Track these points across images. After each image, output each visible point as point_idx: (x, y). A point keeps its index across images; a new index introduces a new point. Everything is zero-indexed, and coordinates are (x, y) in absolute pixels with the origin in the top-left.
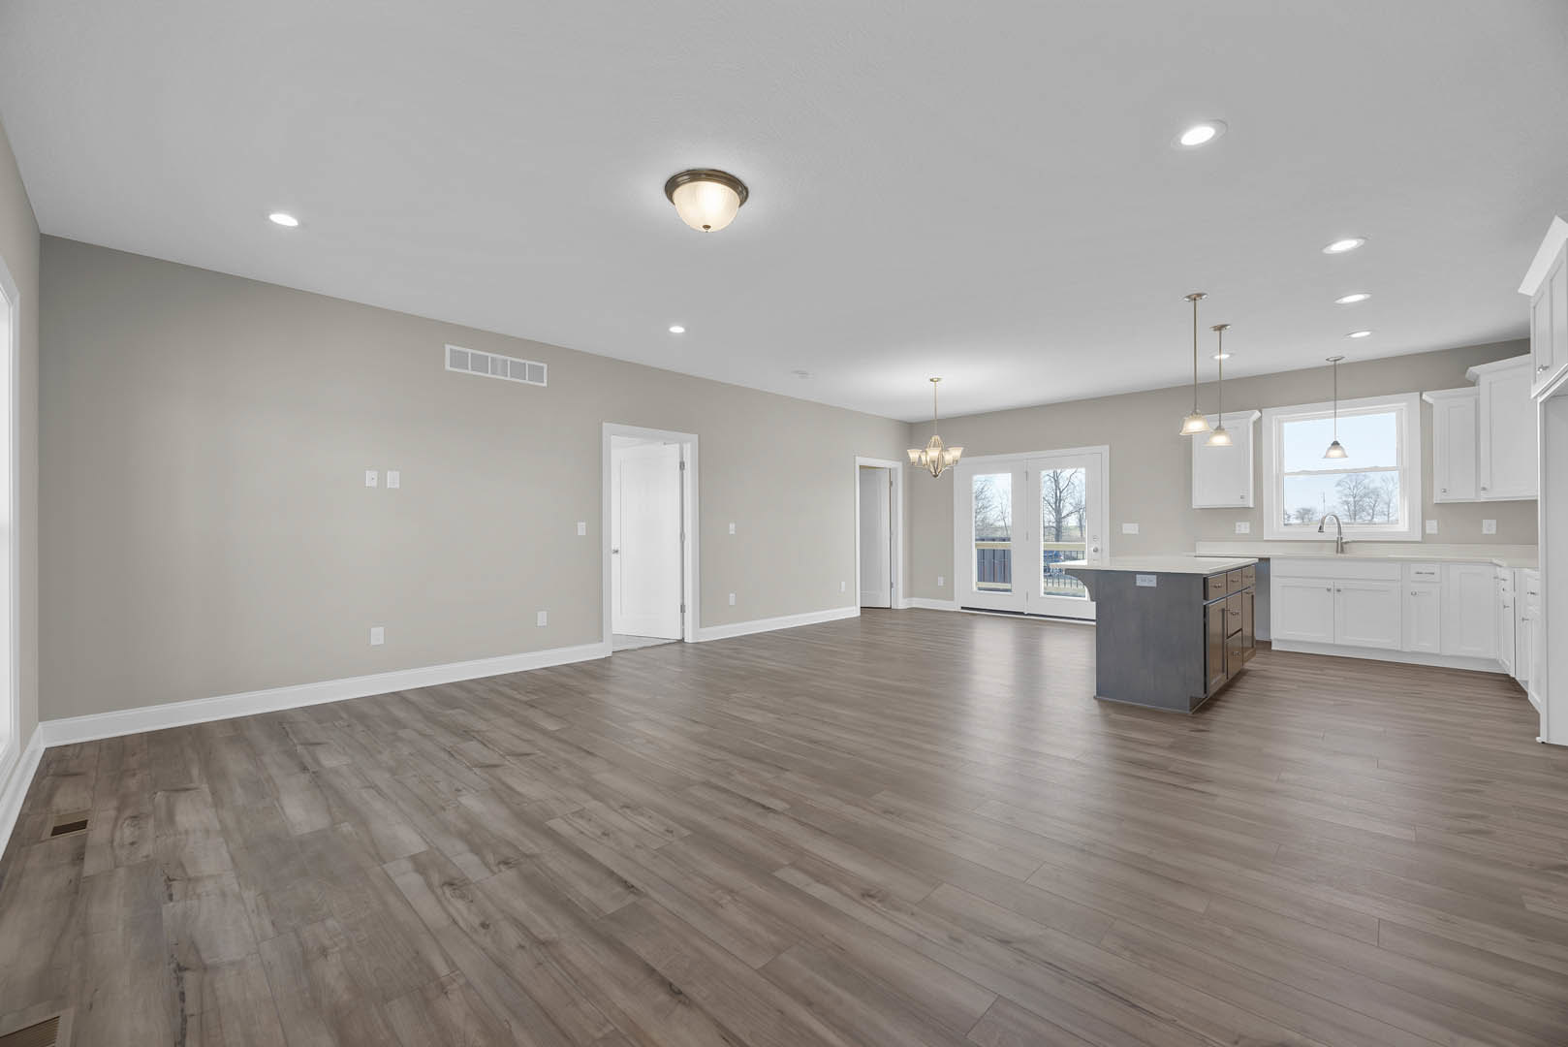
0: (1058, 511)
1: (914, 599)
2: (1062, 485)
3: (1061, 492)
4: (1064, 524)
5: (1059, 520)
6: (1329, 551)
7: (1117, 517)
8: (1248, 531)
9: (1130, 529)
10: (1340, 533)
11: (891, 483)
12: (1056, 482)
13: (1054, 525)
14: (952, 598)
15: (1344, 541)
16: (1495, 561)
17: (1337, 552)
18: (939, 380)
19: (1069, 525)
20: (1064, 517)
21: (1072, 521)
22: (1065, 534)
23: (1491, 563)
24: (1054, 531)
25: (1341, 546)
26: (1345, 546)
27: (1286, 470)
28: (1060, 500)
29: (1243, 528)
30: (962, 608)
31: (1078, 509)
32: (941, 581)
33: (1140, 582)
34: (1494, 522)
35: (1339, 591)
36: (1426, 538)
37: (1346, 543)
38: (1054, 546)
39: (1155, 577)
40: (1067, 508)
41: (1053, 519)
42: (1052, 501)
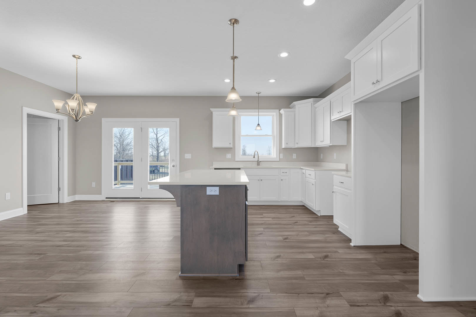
0: (158, 150)
1: (76, 195)
2: (159, 142)
3: (159, 144)
4: (160, 155)
5: (158, 153)
6: (255, 165)
7: (182, 152)
8: (230, 157)
9: (188, 156)
10: (258, 158)
11: (59, 129)
12: (157, 141)
13: (156, 155)
14: (100, 193)
15: (260, 161)
16: (302, 168)
17: (258, 165)
18: (79, 58)
19: (161, 155)
20: (160, 152)
21: (162, 154)
22: (160, 159)
23: (301, 168)
24: (156, 157)
25: (258, 163)
26: (260, 163)
27: (242, 134)
28: (159, 147)
29: (229, 156)
30: (107, 198)
31: (164, 150)
32: (94, 184)
33: (210, 191)
34: (295, 154)
35: (261, 180)
36: (280, 160)
37: (260, 162)
38: (156, 163)
39: (218, 188)
40: (161, 149)
41: (156, 153)
42: (156, 147)
